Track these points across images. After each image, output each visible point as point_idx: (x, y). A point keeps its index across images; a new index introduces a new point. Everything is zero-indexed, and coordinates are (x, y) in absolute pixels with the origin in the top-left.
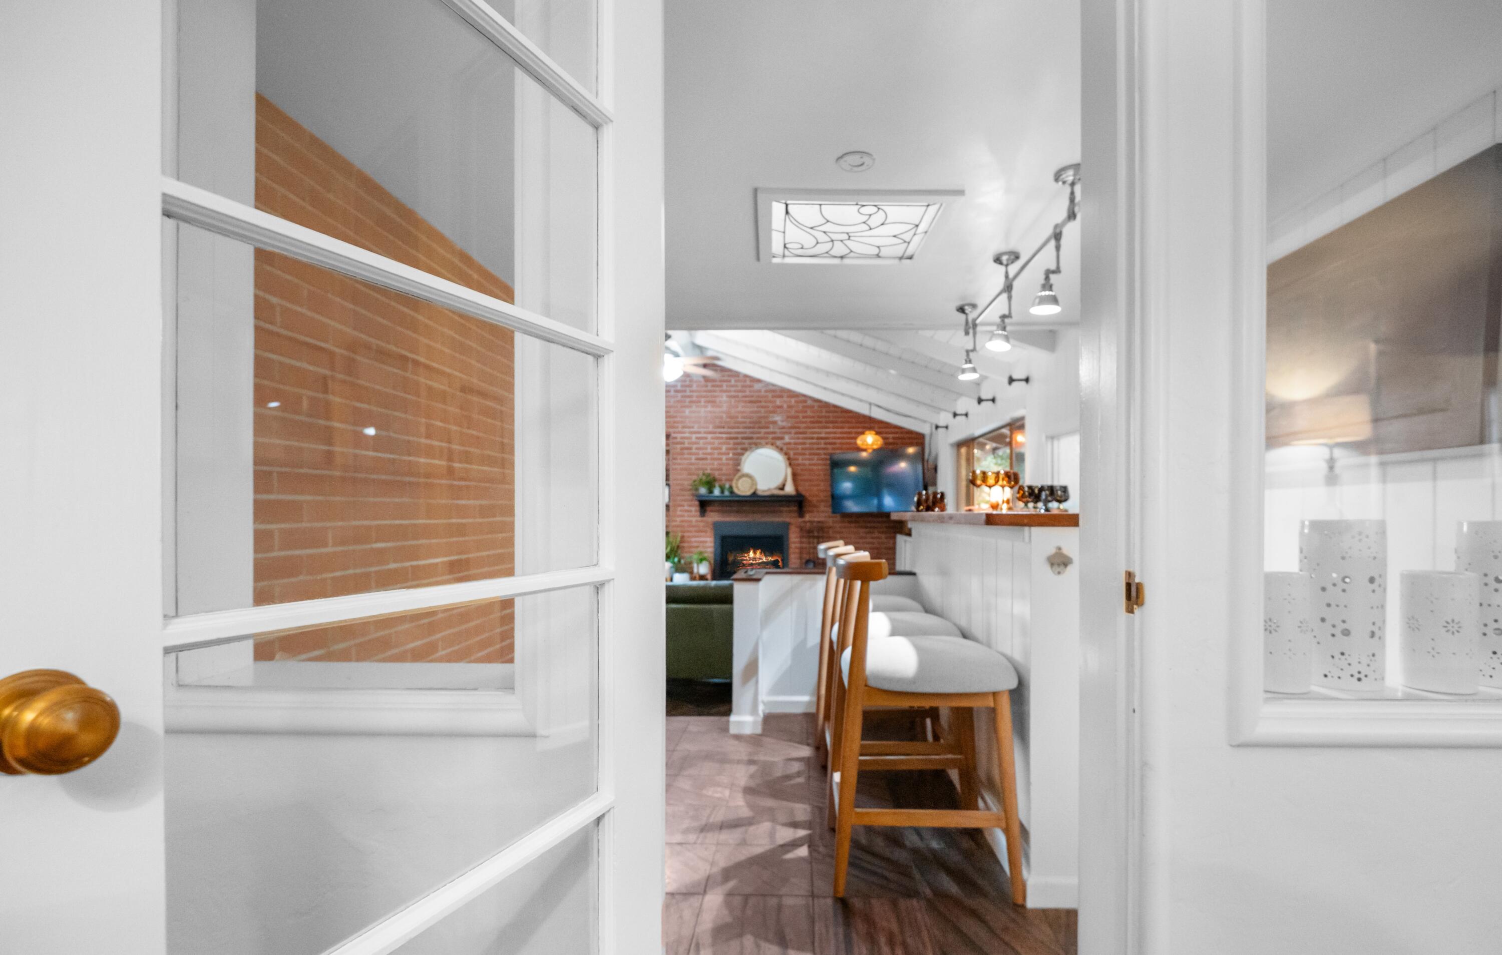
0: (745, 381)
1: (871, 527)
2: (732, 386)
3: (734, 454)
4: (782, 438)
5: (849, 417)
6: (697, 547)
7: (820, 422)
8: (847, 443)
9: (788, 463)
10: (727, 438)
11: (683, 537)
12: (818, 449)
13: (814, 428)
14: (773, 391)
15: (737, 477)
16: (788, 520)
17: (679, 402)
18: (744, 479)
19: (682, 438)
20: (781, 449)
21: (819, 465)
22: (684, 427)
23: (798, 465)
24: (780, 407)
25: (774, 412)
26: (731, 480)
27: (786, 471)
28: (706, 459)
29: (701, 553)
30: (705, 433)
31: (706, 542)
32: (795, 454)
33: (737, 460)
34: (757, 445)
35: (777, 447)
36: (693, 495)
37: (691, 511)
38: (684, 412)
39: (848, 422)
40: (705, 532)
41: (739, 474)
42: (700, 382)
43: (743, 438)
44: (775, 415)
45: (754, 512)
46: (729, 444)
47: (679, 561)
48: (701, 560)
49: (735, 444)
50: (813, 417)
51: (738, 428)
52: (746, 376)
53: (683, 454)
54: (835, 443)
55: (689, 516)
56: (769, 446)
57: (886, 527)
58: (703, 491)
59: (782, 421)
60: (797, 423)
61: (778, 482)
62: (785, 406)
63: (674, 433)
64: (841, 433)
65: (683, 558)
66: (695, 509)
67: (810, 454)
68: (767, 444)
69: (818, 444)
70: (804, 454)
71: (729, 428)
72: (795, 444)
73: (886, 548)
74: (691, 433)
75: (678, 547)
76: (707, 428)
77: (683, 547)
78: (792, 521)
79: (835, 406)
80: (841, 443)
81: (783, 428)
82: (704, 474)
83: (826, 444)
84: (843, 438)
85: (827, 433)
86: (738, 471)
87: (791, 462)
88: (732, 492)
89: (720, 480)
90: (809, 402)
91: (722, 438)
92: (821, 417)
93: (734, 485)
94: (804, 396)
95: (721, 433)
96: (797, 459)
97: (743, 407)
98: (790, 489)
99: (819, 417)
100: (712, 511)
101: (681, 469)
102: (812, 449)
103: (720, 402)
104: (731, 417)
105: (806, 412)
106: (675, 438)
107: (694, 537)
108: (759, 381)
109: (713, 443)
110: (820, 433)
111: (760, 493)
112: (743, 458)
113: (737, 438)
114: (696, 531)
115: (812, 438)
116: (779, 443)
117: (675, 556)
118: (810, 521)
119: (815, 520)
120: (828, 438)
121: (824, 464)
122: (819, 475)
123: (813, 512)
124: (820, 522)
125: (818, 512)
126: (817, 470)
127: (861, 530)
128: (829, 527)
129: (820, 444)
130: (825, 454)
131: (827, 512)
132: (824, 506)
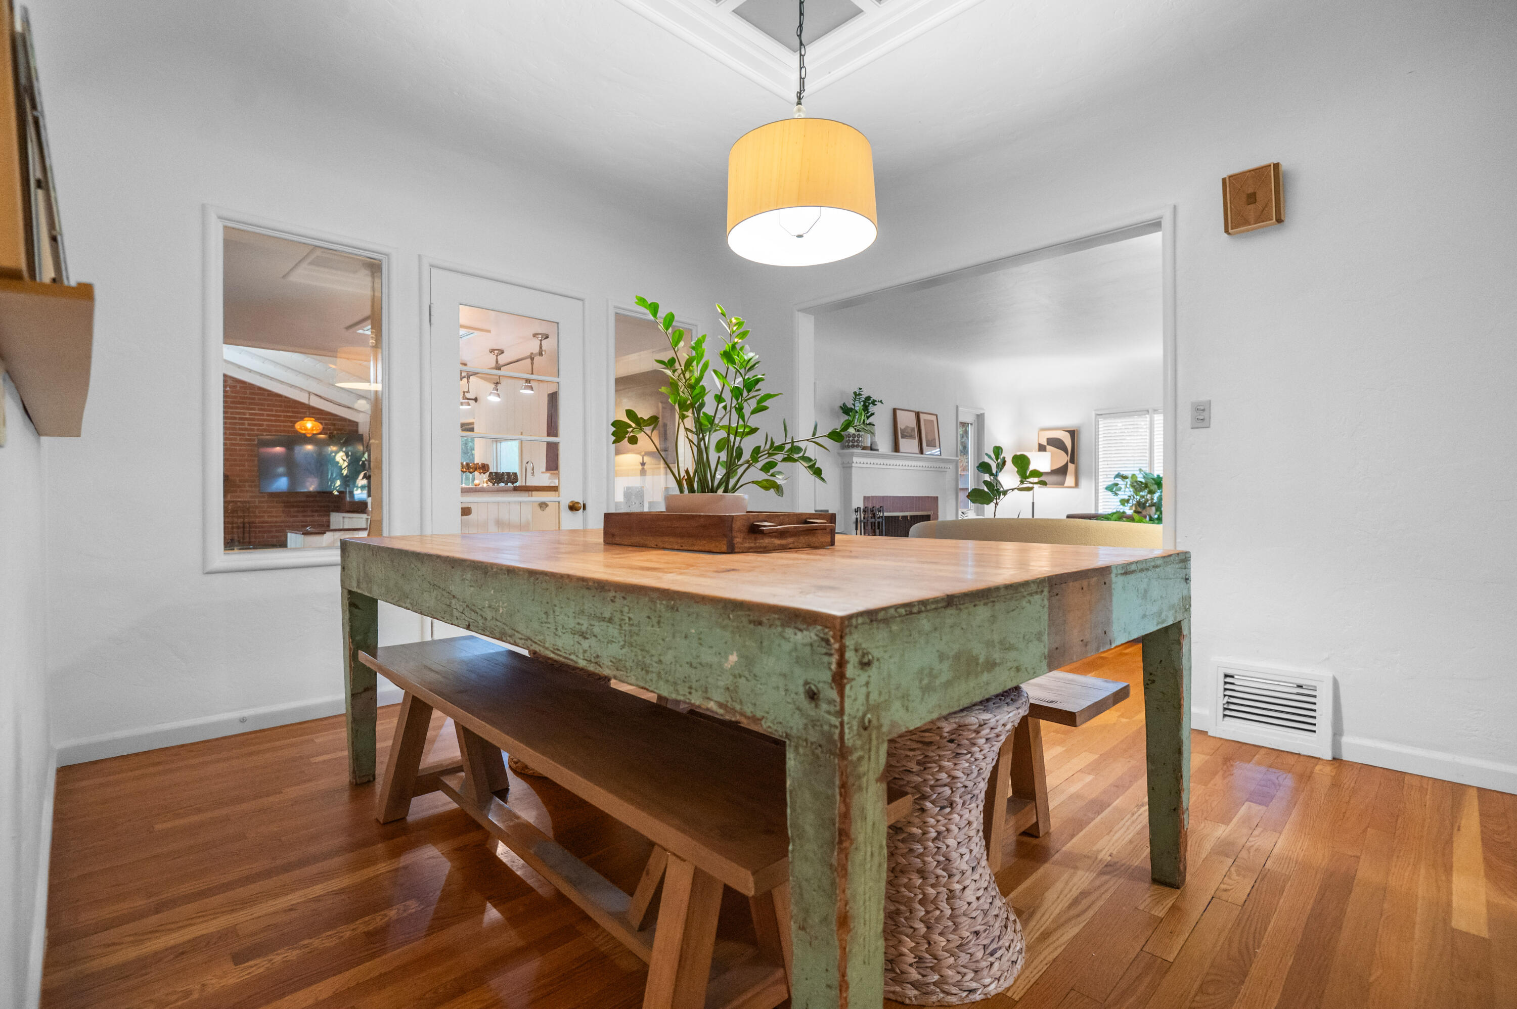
1: (303, 506)
7: (244, 403)
8: (277, 426)
12: (240, 429)
13: (237, 408)
21: (244, 445)
39: (275, 406)
50: (235, 397)
54: (262, 425)
57: (321, 506)
64: (268, 415)
67: (231, 434)
69: (240, 424)
79: (260, 388)
80: (268, 425)
83: (249, 425)
84: (270, 420)
85: (250, 414)
90: (230, 382)
92: (244, 398)
99: (242, 398)
102: (234, 429)
110: (244, 414)
115: (235, 418)
118: (233, 501)
119: (240, 500)
120: (253, 419)
121: (249, 445)
122: (243, 455)
123: (235, 492)
124: (245, 502)
125: (242, 491)
126: (240, 450)
127: (292, 510)
128: (257, 507)
129: (243, 424)
130: (249, 435)
131: (252, 492)
132: (250, 486)
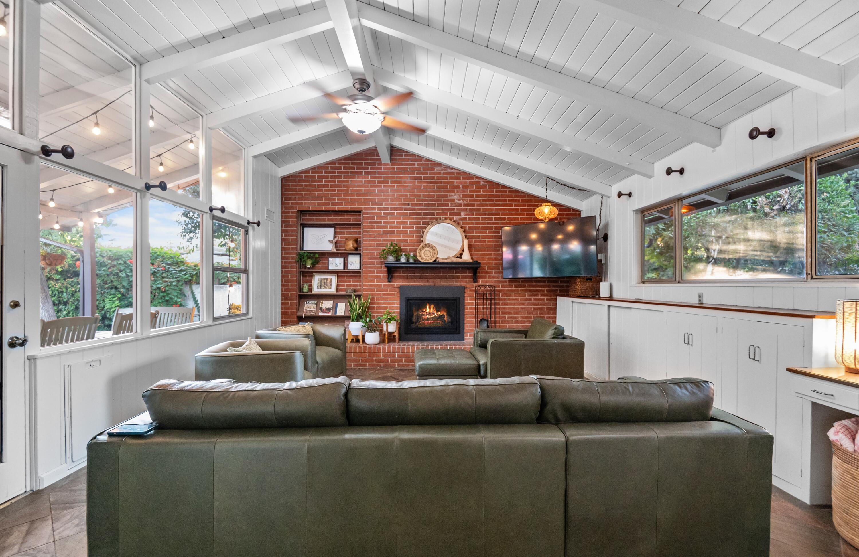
0: (427, 165)
1: (535, 291)
2: (416, 169)
3: (417, 228)
4: (459, 214)
5: (516, 196)
6: (386, 308)
7: (492, 201)
8: (515, 219)
9: (464, 235)
10: (411, 214)
11: (372, 299)
12: (489, 223)
13: (487, 205)
14: (452, 173)
15: (420, 247)
16: (463, 284)
17: (369, 182)
18: (427, 249)
19: (371, 213)
20: (458, 224)
21: (491, 237)
22: (372, 204)
23: (473, 237)
24: (458, 187)
25: (453, 192)
26: (416, 250)
27: (463, 242)
28: (393, 232)
29: (389, 313)
30: (392, 209)
31: (392, 303)
32: (469, 228)
33: (420, 232)
34: (438, 221)
35: (454, 221)
36: (381, 263)
37: (380, 277)
38: (374, 191)
39: (515, 201)
40: (393, 295)
41: (422, 244)
42: (388, 164)
43: (425, 214)
44: (453, 194)
45: (434, 278)
46: (413, 219)
47: (371, 321)
48: (390, 320)
49: (417, 219)
50: (486, 196)
51: (421, 205)
52: (428, 160)
53: (373, 227)
54: (505, 219)
55: (378, 281)
56: (448, 221)
57: (548, 291)
58: (391, 259)
59: (459, 200)
60: (470, 201)
61: (456, 252)
62: (461, 186)
63: (365, 209)
64: (509, 210)
65: (374, 317)
66: (383, 275)
67: (482, 228)
68: (446, 218)
69: (489, 219)
70: (478, 228)
71: (412, 205)
72: (470, 219)
73: (548, 309)
74: (379, 209)
75: (369, 308)
76: (395, 205)
77: (374, 308)
78: (468, 285)
79: (504, 187)
80: (509, 219)
81: (460, 205)
82: (392, 245)
83: (495, 219)
84: (511, 214)
85: (496, 210)
86: (422, 241)
87: (466, 234)
88: (416, 260)
89: (406, 250)
90: (482, 183)
91: (407, 214)
93: (418, 254)
94: (478, 178)
95: (405, 209)
96: (472, 232)
97: (424, 187)
98: (466, 257)
99: (490, 196)
100: (398, 277)
101: (372, 241)
102: (485, 223)
103: (405, 182)
104: (415, 196)
105: (479, 192)
106: (367, 213)
107: (383, 299)
108: (439, 164)
109: (400, 218)
110: (492, 210)
111: (440, 261)
112: (426, 231)
113: (420, 214)
114: (384, 295)
115: (485, 214)
116: (455, 218)
117: (366, 317)
118: (483, 286)
119: (488, 284)
120: (498, 214)
121: (495, 237)
122: (491, 246)
123: (485, 277)
124: (492, 286)
125: (489, 277)
126: (489, 241)
127: (526, 293)
128: (499, 291)
129: (491, 219)
130: (495, 228)
131: (498, 278)
132: (495, 273)
